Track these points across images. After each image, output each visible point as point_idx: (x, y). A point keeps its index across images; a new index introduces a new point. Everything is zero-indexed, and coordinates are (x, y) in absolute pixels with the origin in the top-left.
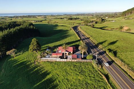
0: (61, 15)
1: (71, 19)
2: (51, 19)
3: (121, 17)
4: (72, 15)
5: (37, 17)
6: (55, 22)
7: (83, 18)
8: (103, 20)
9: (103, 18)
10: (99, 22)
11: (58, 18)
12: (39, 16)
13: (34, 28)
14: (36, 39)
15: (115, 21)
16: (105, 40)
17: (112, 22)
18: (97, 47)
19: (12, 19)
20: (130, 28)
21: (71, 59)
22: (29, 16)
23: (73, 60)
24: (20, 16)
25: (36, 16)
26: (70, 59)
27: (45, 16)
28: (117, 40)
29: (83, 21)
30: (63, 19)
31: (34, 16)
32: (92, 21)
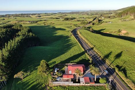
0: (56, 13)
1: (67, 19)
2: (46, 19)
3: (117, 18)
4: (67, 13)
5: (31, 16)
6: (51, 23)
7: (79, 18)
8: (99, 21)
9: (99, 19)
10: (96, 24)
11: (54, 18)
12: (33, 14)
13: (34, 35)
14: (45, 61)
15: (112, 22)
16: (109, 52)
17: (109, 24)
18: (105, 63)
19: (5, 18)
20: (128, 32)
21: (85, 83)
22: (22, 15)
23: (86, 84)
24: (13, 15)
25: (29, 14)
26: (83, 83)
27: (39, 14)
28: (122, 51)
29: (79, 22)
30: (59, 18)
31: (28, 14)
32: (89, 22)
